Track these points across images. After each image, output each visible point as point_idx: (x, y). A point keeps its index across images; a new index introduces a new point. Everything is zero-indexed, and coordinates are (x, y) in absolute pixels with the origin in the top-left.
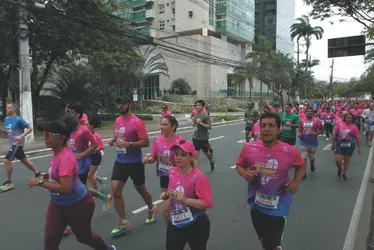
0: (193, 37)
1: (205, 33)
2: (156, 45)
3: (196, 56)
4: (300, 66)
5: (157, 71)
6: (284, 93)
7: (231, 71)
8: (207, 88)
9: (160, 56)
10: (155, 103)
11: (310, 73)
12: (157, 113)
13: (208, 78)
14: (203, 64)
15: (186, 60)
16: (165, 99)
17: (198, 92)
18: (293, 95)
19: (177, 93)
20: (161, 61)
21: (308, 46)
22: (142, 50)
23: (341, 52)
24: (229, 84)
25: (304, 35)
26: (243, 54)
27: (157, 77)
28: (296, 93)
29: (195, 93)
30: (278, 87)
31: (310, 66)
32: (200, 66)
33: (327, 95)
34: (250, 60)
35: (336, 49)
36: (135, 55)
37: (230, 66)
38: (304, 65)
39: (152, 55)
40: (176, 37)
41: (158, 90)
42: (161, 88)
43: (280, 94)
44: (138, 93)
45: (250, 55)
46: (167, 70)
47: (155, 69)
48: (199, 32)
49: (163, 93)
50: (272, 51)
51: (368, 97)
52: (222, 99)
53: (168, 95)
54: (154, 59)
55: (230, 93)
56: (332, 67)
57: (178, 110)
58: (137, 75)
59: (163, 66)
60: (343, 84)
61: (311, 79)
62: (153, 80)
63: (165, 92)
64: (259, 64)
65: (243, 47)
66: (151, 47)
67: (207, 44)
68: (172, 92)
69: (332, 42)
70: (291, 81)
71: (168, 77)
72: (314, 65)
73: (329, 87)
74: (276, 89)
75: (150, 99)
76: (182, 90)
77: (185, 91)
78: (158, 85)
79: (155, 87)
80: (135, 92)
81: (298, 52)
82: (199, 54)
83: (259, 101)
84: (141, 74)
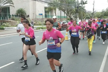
5: (9, 4)
7: (46, 5)
10: (8, 21)
12: (8, 26)
13: (35, 9)
16: (13, 19)
17: (30, 16)
18: (76, 17)
19: (19, 16)
24: (46, 12)
27: (9, 8)
28: (78, 16)
29: (28, 16)
31: (84, 4)
37: (46, 2)
38: (81, 3)
42: (11, 14)
43: (70, 17)
46: (13, 3)
49: (12, 16)
53: (14, 17)
55: (46, 16)
56: (94, 4)
59: (11, 2)
60: (99, 13)
61: (85, 10)
62: (6, 10)
64: (60, 2)
68: (17, 16)
70: (75, 10)
71: (14, 7)
72: (86, 3)
73: (93, 14)
74: (68, 14)
75: (5, 19)
76: (22, 14)
77: (23, 15)
78: (9, 12)
79: (8, 13)
83: (60, 20)
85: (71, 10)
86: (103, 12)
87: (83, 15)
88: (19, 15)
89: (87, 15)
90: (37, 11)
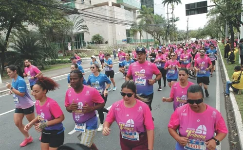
0: (103, 7)
1: (110, 4)
2: (79, 13)
3: (105, 19)
4: (169, 22)
5: (82, 30)
6: (161, 39)
7: (129, 27)
8: (114, 39)
10: (83, 51)
11: (175, 25)
13: (114, 33)
14: (110, 24)
15: (101, 23)
16: (89, 48)
17: (109, 42)
18: (166, 40)
19: (96, 43)
20: (84, 23)
21: (173, 9)
22: (71, 18)
23: (193, 12)
24: (127, 36)
25: (171, 2)
26: (134, 15)
27: (83, 34)
28: (168, 38)
29: (107, 42)
31: (175, 21)
32: (109, 26)
33: (185, 38)
34: (139, 20)
35: (190, 10)
36: (67, 21)
37: (129, 25)
38: (172, 21)
39: (78, 20)
40: (92, 8)
41: (84, 42)
42: (86, 41)
43: (159, 40)
44: (71, 45)
45: (139, 17)
46: (88, 30)
47: (80, 29)
48: (107, 4)
50: (152, 14)
51: (208, 38)
52: (124, 45)
53: (90, 45)
54: (79, 22)
55: (128, 41)
56: (188, 21)
57: (97, 54)
58: (68, 34)
59: (85, 27)
61: (175, 29)
62: (79, 37)
63: (88, 43)
64: (145, 22)
65: (135, 12)
66: (77, 15)
67: (112, 11)
68: (93, 43)
69: (188, 6)
70: (165, 32)
71: (89, 34)
72: (177, 20)
73: (187, 34)
74: (156, 37)
75: (79, 48)
77: (100, 41)
78: (83, 39)
79: (82, 41)
80: (69, 44)
81: (168, 14)
82: (108, 18)
83: (146, 44)
84: (72, 33)
85: (160, 32)
87: (175, 37)
88: (95, 41)
89: (179, 36)
90: (117, 35)
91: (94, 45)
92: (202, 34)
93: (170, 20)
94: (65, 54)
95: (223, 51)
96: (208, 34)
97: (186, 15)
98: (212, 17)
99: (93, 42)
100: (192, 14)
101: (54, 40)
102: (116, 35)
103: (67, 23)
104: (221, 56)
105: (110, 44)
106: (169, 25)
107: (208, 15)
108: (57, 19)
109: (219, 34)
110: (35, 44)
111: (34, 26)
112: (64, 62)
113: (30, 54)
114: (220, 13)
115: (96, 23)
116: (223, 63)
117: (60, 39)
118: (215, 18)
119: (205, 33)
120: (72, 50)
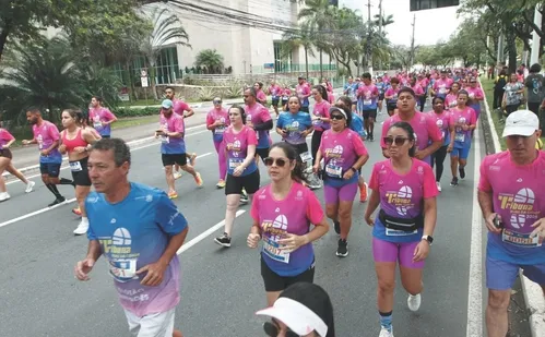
2: (166, 1)
3: (227, 16)
4: (371, 24)
6: (352, 64)
7: (279, 36)
8: (246, 63)
9: (175, 18)
11: (384, 34)
13: (246, 48)
14: (239, 27)
15: (215, 24)
16: (189, 82)
17: (234, 69)
18: (365, 64)
19: (205, 71)
20: (176, 25)
23: (427, 2)
24: (277, 56)
26: (293, 10)
27: (175, 50)
28: (370, 64)
29: (230, 70)
30: (343, 56)
31: (384, 24)
32: (235, 30)
33: (407, 64)
34: (304, 19)
36: (137, 19)
37: (278, 28)
38: (377, 23)
39: (164, 17)
41: (177, 69)
42: (182, 65)
43: (347, 66)
44: (148, 75)
45: (304, 13)
46: (186, 37)
47: (169, 37)
49: (184, 73)
51: (458, 64)
52: (268, 76)
53: (192, 76)
54: (168, 22)
55: (277, 67)
56: (413, 25)
57: (207, 96)
58: (141, 48)
59: (180, 33)
61: (387, 42)
62: (167, 56)
63: (187, 71)
64: (317, 26)
65: (293, 1)
66: (161, 6)
68: (197, 71)
70: (361, 47)
71: (189, 48)
72: (389, 22)
73: (411, 53)
74: (341, 59)
75: (166, 81)
76: (211, 67)
77: (215, 67)
78: (176, 62)
79: (172, 65)
80: (144, 73)
81: (369, 5)
82: (232, 13)
83: (319, 76)
84: (149, 46)
86: (439, 45)
87: (385, 59)
88: (202, 67)
89: (393, 58)
90: (253, 53)
91: (201, 76)
92: (445, 53)
93: (373, 19)
94: (134, 95)
95: (492, 94)
96: (458, 55)
97: (411, 10)
98: (468, 15)
99: (199, 68)
100: (425, 8)
101: (108, 62)
102: (251, 53)
103: (138, 23)
104: (486, 103)
105: (238, 72)
106: (371, 32)
107: (459, 11)
108: (116, 13)
109: (482, 55)
110: (64, 71)
111: (59, 30)
112: (133, 114)
113: (52, 95)
114: (486, 7)
115: (205, 24)
116: (490, 121)
117: (123, 61)
118: (476, 19)
119: (452, 53)
120: (149, 87)
